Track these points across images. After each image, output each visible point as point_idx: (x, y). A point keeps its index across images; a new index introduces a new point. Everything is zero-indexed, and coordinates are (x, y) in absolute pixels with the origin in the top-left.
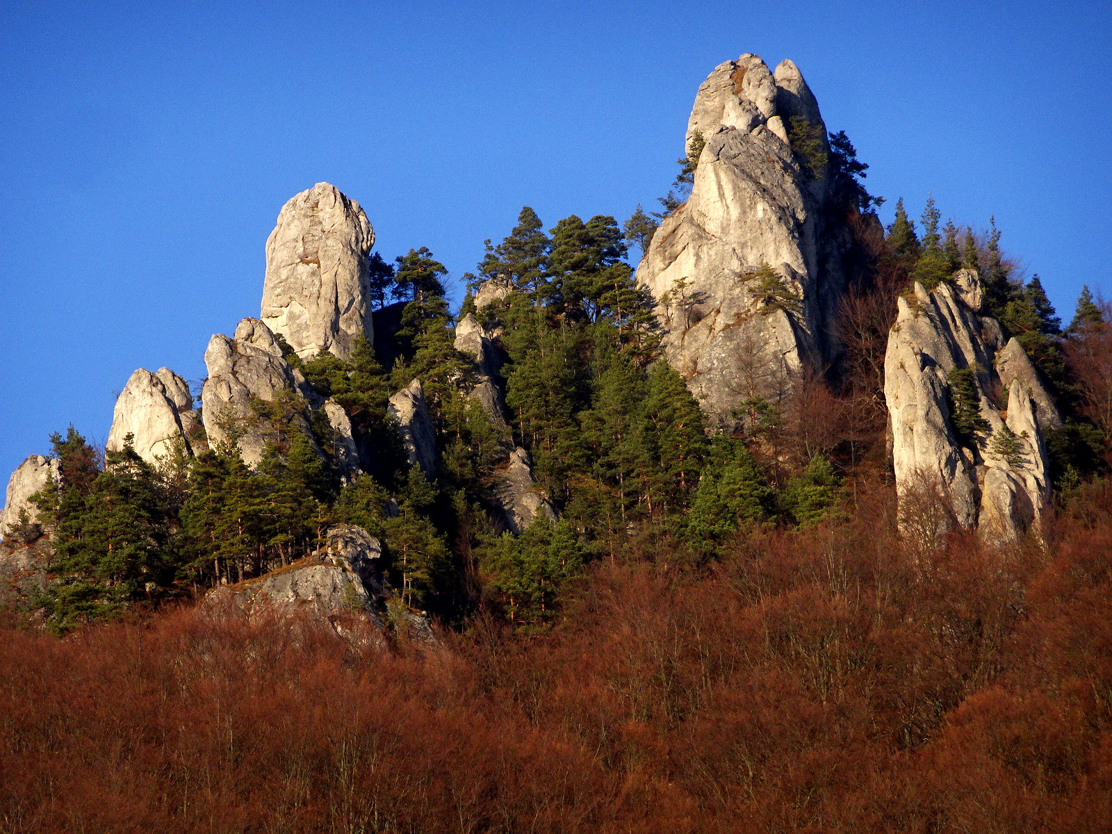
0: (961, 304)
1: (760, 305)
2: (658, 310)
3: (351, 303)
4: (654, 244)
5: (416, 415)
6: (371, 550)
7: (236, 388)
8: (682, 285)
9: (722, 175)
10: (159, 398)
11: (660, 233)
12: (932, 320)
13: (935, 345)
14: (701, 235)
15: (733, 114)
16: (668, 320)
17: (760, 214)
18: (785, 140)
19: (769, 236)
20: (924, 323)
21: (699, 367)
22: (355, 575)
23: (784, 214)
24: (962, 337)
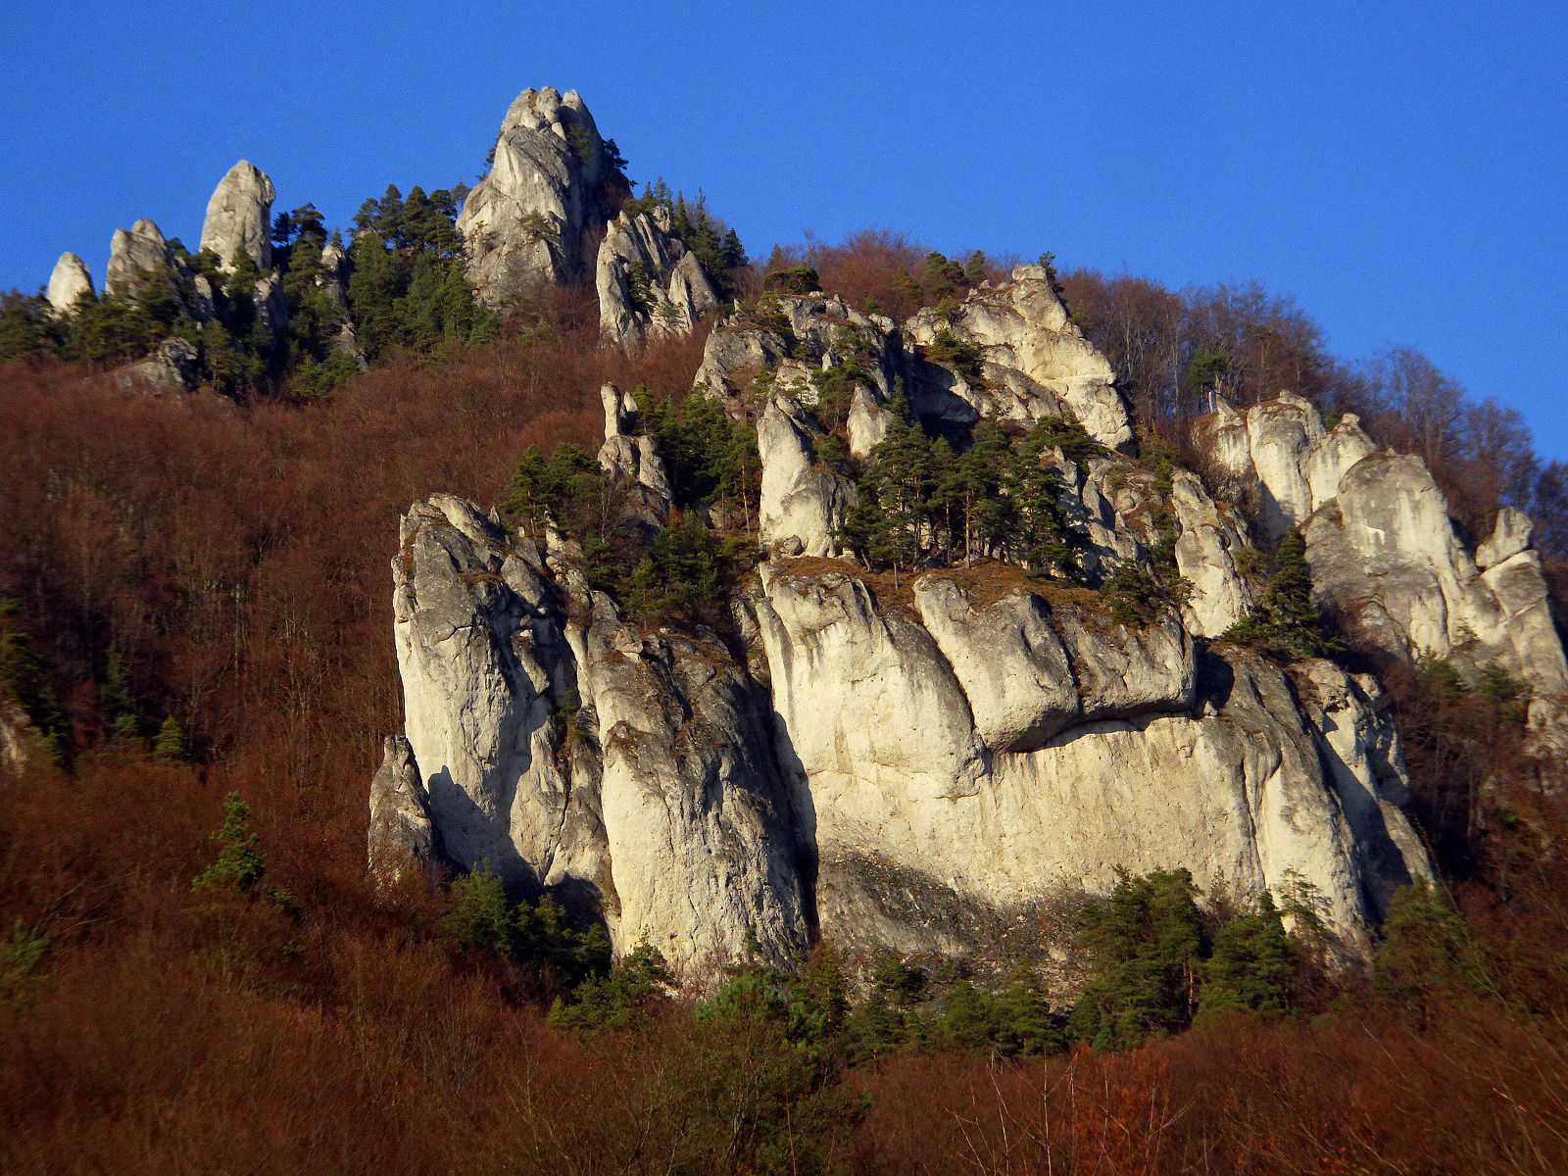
0: (655, 229)
1: (531, 237)
2: (467, 244)
3: (254, 237)
4: (467, 202)
5: (271, 295)
6: (190, 353)
7: (128, 262)
8: (480, 226)
9: (512, 155)
10: (78, 271)
11: (471, 195)
12: (629, 235)
13: (630, 251)
14: (497, 194)
15: (527, 120)
16: (473, 250)
17: (536, 180)
18: (564, 138)
19: (541, 195)
20: (623, 236)
21: (490, 280)
22: (176, 369)
23: (552, 181)
24: (653, 250)
